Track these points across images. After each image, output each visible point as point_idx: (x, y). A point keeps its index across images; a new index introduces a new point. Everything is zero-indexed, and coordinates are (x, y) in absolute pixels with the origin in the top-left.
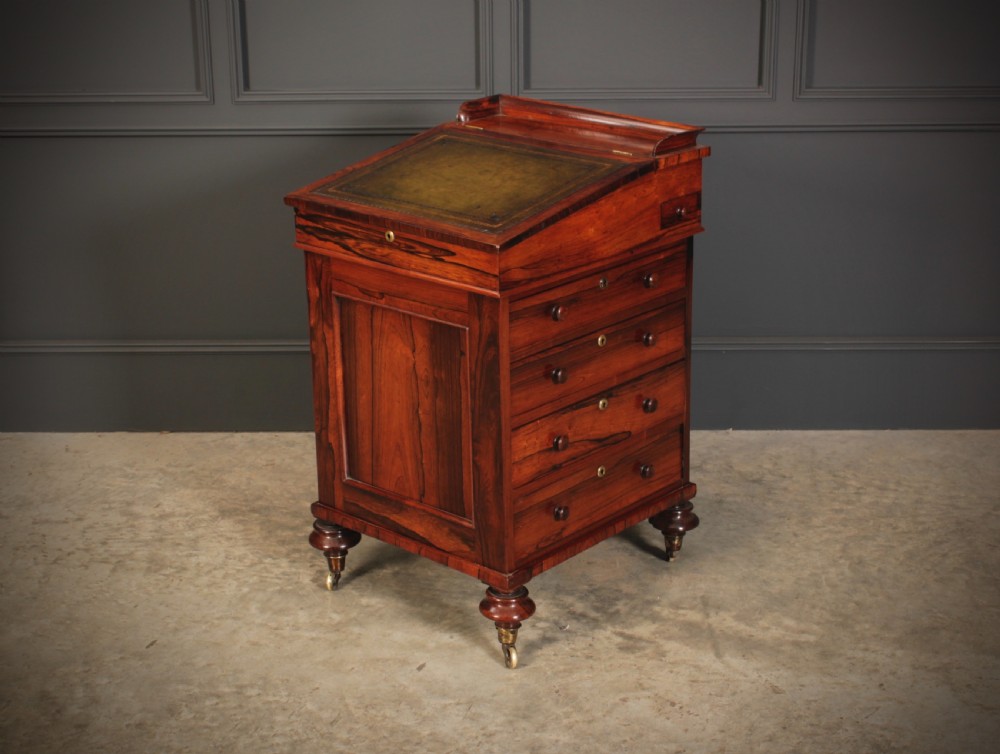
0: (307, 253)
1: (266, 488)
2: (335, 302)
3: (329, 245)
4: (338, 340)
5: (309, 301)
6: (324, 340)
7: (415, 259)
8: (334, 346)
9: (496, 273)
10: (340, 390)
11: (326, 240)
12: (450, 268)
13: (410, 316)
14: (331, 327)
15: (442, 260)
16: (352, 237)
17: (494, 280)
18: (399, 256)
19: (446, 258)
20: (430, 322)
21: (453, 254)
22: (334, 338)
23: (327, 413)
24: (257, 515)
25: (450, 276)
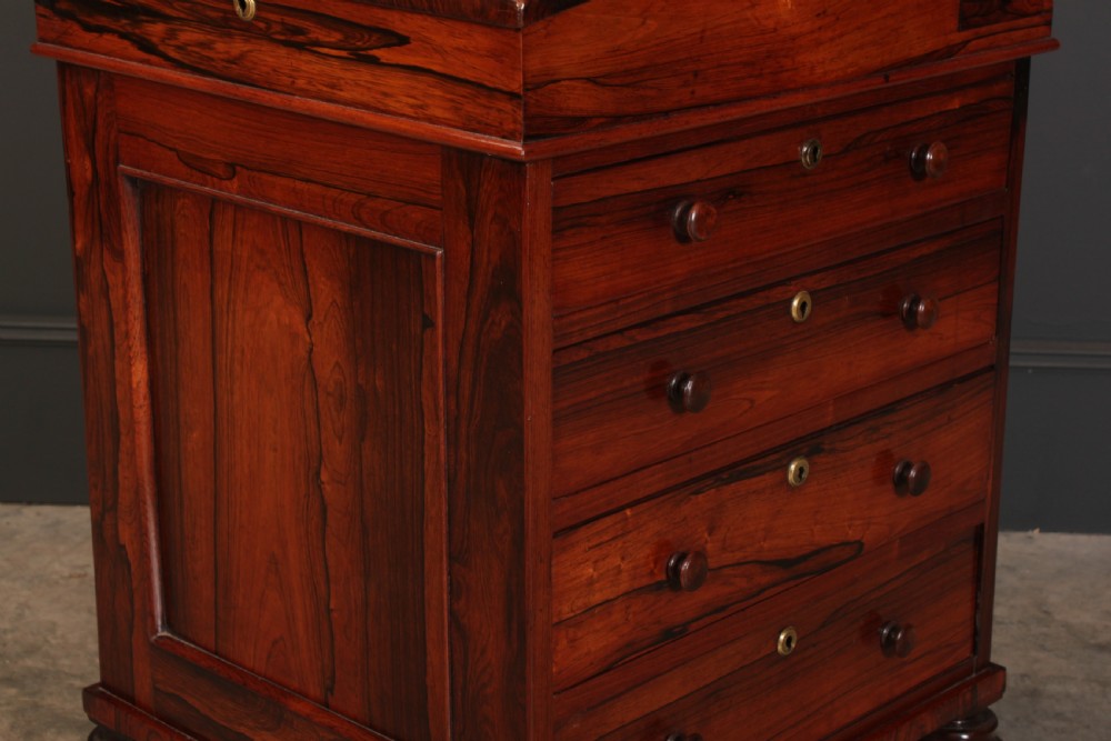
0: (65, 69)
1: (52, 628)
2: (126, 189)
3: (109, 41)
4: (136, 290)
5: (71, 194)
6: (105, 291)
7: (308, 65)
8: (126, 307)
9: (516, 85)
10: (142, 414)
11: (101, 30)
12: (396, 82)
13: (299, 223)
14: (120, 255)
15: (375, 61)
16: (157, 16)
17: (508, 107)
18: (270, 57)
19: (381, 54)
20: (348, 235)
21: (402, 41)
22: (125, 285)
23: (116, 473)
24: (13, 691)
25: (392, 104)
